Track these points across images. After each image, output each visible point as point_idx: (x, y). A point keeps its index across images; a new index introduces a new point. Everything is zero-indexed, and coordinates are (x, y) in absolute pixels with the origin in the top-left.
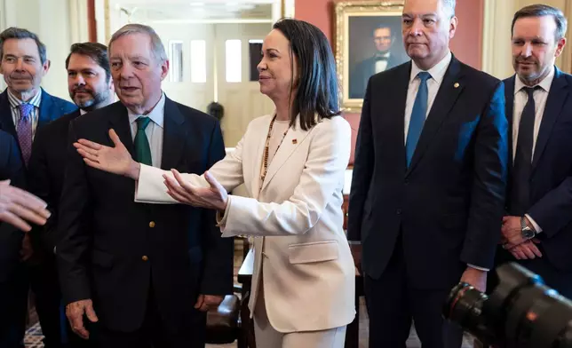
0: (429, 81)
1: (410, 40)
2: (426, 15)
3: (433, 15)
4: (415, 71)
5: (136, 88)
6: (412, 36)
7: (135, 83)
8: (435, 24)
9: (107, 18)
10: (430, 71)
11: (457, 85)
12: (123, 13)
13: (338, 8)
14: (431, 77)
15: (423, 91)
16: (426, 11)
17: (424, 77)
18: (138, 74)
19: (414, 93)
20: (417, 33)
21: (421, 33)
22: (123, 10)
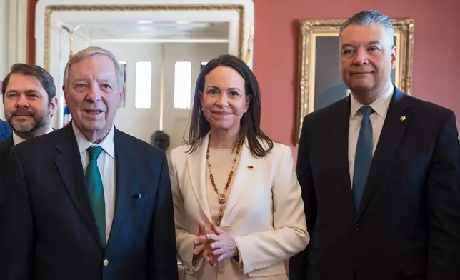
0: (372, 116)
1: (354, 69)
2: (371, 43)
3: (377, 42)
4: (355, 106)
5: (101, 112)
6: (357, 65)
7: (101, 106)
8: (380, 52)
9: (47, 36)
10: (373, 106)
11: (403, 118)
12: (65, 31)
13: (305, 28)
14: (373, 111)
15: (366, 127)
16: (372, 38)
17: (366, 112)
18: (104, 97)
19: (356, 129)
20: (363, 62)
21: (367, 62)
22: (64, 28)
